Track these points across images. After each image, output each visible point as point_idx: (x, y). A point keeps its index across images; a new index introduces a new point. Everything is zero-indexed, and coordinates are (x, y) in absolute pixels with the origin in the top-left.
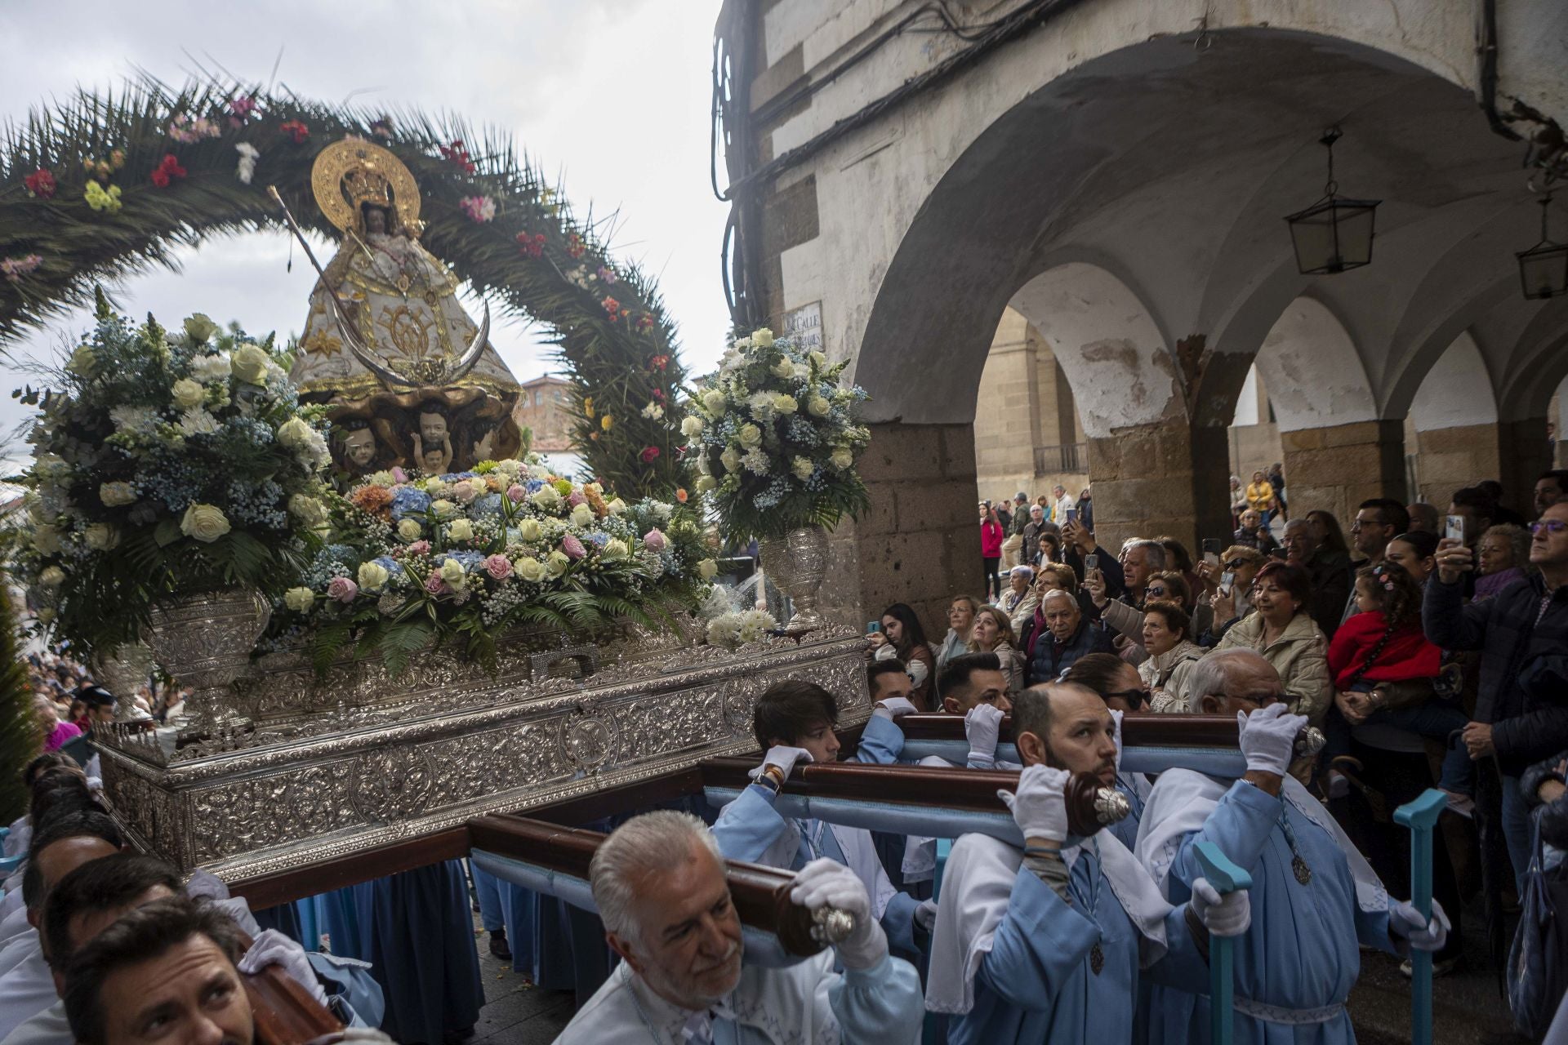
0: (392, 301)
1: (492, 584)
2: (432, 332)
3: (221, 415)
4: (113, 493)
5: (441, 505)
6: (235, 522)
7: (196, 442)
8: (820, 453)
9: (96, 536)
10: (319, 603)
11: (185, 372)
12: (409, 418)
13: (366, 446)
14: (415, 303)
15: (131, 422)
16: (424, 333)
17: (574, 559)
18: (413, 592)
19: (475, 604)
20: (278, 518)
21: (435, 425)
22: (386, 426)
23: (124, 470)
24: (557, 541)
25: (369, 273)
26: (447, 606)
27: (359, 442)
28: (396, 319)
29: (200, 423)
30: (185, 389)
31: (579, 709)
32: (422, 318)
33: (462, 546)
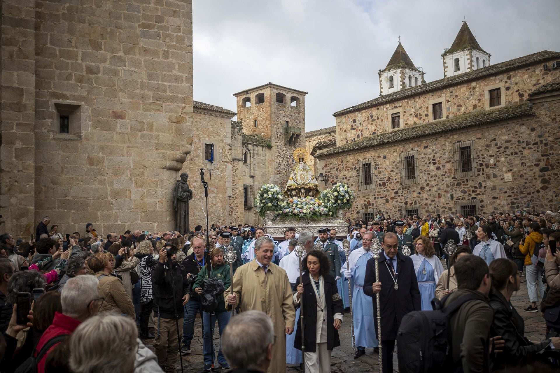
0: (301, 173)
1: (300, 213)
2: (306, 177)
3: (272, 195)
4: (263, 201)
5: (299, 203)
6: (272, 205)
7: (270, 198)
8: (342, 200)
9: (262, 205)
10: (282, 213)
11: (270, 191)
12: (300, 190)
14: (304, 173)
15: (265, 195)
17: (311, 211)
18: (292, 213)
19: (298, 215)
20: (276, 204)
21: (303, 191)
22: (297, 190)
23: (264, 199)
24: (310, 208)
26: (295, 215)
27: (294, 193)
29: (270, 196)
30: (269, 193)
31: (305, 227)
33: (299, 208)
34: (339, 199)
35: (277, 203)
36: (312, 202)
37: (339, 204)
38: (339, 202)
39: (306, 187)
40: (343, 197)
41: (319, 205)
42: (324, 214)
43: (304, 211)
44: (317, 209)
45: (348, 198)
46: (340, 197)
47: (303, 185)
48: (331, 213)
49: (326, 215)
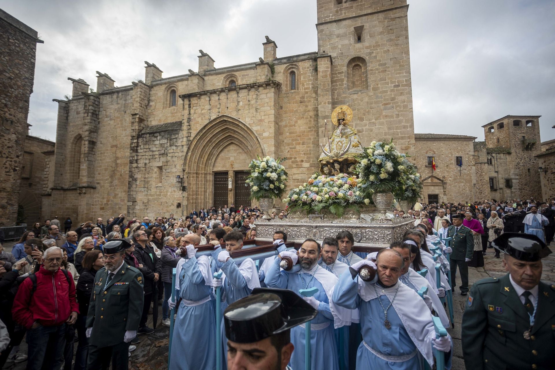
0: (338, 140)
1: (313, 201)
2: (344, 145)
13: (327, 170)
14: (343, 139)
16: (342, 146)
19: (310, 204)
21: (337, 166)
24: (330, 193)
25: (336, 134)
26: (305, 204)
28: (338, 143)
32: (343, 142)
34: (373, 173)
35: (269, 186)
36: (340, 181)
37: (372, 182)
38: (372, 178)
39: (340, 160)
40: (380, 166)
41: (351, 186)
42: (355, 203)
43: (318, 198)
44: (341, 194)
45: (392, 170)
46: (374, 169)
47: (337, 156)
48: (367, 201)
49: (359, 204)
